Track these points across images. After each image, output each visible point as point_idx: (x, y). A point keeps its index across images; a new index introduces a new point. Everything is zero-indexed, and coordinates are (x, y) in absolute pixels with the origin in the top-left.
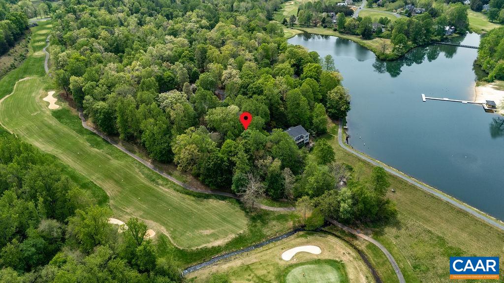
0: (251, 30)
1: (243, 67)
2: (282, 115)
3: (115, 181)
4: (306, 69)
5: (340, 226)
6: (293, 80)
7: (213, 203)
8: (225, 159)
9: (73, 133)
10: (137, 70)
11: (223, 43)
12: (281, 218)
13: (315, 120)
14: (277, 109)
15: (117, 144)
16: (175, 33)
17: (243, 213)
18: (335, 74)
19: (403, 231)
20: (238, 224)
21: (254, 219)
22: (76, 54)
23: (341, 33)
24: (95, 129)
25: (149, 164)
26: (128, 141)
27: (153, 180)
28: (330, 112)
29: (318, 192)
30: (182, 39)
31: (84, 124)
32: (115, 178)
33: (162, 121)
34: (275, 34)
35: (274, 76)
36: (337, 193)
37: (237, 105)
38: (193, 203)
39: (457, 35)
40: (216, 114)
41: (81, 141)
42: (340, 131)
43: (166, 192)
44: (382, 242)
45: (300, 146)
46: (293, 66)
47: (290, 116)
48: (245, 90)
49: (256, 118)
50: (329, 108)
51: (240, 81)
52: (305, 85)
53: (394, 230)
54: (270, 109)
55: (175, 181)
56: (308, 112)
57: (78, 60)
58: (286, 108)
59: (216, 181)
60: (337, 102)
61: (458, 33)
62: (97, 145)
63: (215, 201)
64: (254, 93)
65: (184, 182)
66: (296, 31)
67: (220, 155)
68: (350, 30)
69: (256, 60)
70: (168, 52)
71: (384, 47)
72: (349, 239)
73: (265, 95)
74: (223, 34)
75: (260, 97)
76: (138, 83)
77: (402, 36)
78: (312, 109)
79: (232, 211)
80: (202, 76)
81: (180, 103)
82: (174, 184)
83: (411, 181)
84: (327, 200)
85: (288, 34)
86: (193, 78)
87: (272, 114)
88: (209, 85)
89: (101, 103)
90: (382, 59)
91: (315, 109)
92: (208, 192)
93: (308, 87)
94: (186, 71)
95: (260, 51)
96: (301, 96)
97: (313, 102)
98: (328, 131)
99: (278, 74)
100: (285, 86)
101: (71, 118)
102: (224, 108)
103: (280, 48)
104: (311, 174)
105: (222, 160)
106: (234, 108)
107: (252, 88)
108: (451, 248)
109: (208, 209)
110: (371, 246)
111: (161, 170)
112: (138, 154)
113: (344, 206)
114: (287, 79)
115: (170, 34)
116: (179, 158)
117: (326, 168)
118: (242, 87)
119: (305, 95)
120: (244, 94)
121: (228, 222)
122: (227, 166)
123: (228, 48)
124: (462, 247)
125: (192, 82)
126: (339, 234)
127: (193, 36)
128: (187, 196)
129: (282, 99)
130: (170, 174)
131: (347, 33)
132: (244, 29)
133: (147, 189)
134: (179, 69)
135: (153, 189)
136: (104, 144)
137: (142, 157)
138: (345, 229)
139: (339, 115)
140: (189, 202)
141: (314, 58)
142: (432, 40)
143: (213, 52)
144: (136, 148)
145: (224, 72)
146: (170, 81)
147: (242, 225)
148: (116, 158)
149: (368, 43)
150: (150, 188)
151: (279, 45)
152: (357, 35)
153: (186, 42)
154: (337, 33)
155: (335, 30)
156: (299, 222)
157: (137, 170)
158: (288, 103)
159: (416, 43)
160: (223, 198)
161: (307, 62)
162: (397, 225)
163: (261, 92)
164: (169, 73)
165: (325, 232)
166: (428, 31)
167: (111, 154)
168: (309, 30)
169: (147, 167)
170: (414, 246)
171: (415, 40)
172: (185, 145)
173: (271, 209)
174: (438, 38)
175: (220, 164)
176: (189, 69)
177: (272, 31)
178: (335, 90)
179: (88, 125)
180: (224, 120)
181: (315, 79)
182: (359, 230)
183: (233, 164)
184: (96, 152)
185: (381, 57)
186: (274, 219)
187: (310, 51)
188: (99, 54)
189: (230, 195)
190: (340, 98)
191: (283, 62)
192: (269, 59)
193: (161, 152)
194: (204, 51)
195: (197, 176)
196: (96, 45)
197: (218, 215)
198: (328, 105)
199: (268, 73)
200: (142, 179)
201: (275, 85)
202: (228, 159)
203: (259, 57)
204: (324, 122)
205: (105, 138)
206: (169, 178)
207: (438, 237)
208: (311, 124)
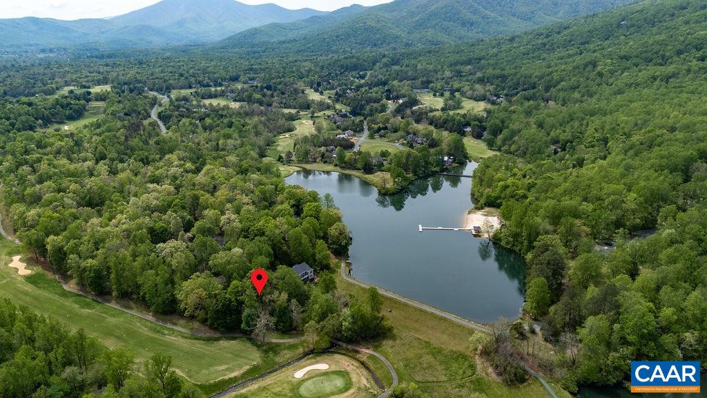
0: (243, 171)
1: (242, 211)
2: (286, 253)
3: (116, 337)
4: (306, 209)
5: (344, 345)
6: (293, 220)
7: (224, 343)
8: (233, 299)
9: (56, 297)
10: (124, 223)
11: (215, 188)
12: (291, 347)
13: (318, 257)
14: (281, 248)
15: (109, 302)
16: (156, 180)
17: (255, 348)
18: (336, 211)
19: (398, 342)
20: (252, 357)
21: (266, 352)
22: (49, 212)
23: (342, 168)
24: (80, 290)
25: (150, 317)
26: (122, 298)
27: (158, 332)
28: (333, 248)
29: (323, 316)
30: (167, 187)
31: (65, 287)
32: (115, 334)
33: (164, 272)
34: (271, 173)
35: (274, 218)
36: (339, 315)
37: (239, 247)
38: (205, 347)
39: (457, 165)
40: (220, 258)
41: (68, 304)
42: (343, 265)
43: (174, 340)
44: (380, 352)
45: (305, 281)
46: (292, 206)
47: (293, 255)
48: (246, 233)
49: (260, 258)
50: (331, 244)
51: (240, 226)
52: (305, 224)
53: (390, 342)
54: (273, 249)
55: (181, 329)
56: (311, 249)
57: (52, 218)
58: (289, 248)
59: (225, 322)
60: (338, 238)
61: (457, 163)
62: (88, 306)
63: (225, 342)
64: (256, 235)
65: (192, 329)
66: (293, 168)
67: (227, 296)
68: (351, 165)
69: (254, 203)
70: (155, 202)
71: (384, 181)
72: (353, 354)
73: (267, 236)
74: (213, 178)
75: (262, 238)
76: (128, 237)
77: (400, 170)
78: (314, 246)
79: (244, 348)
80: (197, 224)
81: (181, 251)
82: (181, 332)
83: (404, 300)
84: (331, 322)
85: (286, 172)
86: (188, 227)
87: (275, 255)
88: (207, 232)
89: (90, 260)
90: (384, 193)
91: (317, 246)
92: (218, 335)
93: (308, 225)
94: (180, 220)
95: (257, 193)
96: (303, 234)
97: (314, 239)
98: (331, 266)
99: (278, 216)
100: (286, 226)
101: (49, 282)
102: (228, 252)
103: (278, 189)
104: (315, 302)
105: (230, 300)
106: (237, 251)
107: (253, 230)
108: (434, 348)
109: (220, 349)
110: (371, 357)
111: (165, 321)
112: (135, 309)
113: (345, 324)
114: (287, 219)
115: (152, 182)
116: (186, 304)
117: (329, 296)
118: (242, 230)
119: (306, 234)
120: (245, 237)
121: (242, 357)
122: (235, 306)
123: (222, 193)
124: (443, 346)
125: (187, 230)
126: (344, 352)
127: (178, 182)
128: (197, 341)
129: (284, 239)
130: (175, 324)
131: (349, 168)
132: (235, 171)
133: (153, 340)
134: (172, 219)
135: (159, 340)
136: (95, 304)
137: (141, 312)
138: (349, 347)
139: (341, 249)
140: (199, 346)
141: (314, 197)
142: (432, 172)
143: (205, 197)
144: (132, 304)
145: (223, 217)
146: (162, 231)
147: (255, 357)
148: (113, 316)
149: (369, 177)
150: (156, 339)
151: (276, 186)
152: (359, 169)
153: (172, 188)
154: (338, 168)
155: (336, 165)
156: (308, 347)
157: (138, 324)
158: (290, 242)
159: (416, 175)
160: (234, 339)
161: (307, 202)
162: (394, 338)
163: (263, 234)
164: (161, 224)
165: (333, 352)
166: (427, 163)
167: (106, 313)
168: (308, 167)
169: (148, 321)
170: (406, 351)
171: (415, 173)
172: (193, 290)
173: (282, 341)
174: (437, 169)
175: (229, 305)
176: (182, 218)
177: (267, 170)
178: (335, 226)
179: (71, 287)
180: (229, 263)
181: (315, 218)
182: (361, 346)
183: (241, 303)
184: (88, 312)
185: (383, 191)
186: (285, 349)
187: (309, 190)
188: (74, 210)
189: (241, 335)
190: (340, 234)
191: (282, 203)
192: (267, 201)
193: (164, 302)
194: (196, 198)
195: (204, 321)
196: (67, 201)
197: (231, 353)
198: (330, 242)
199: (267, 215)
200: (145, 331)
201: (276, 226)
202: (236, 299)
203: (256, 199)
204: (327, 257)
205: (95, 298)
206: (174, 327)
207: (426, 342)
208: (315, 260)
